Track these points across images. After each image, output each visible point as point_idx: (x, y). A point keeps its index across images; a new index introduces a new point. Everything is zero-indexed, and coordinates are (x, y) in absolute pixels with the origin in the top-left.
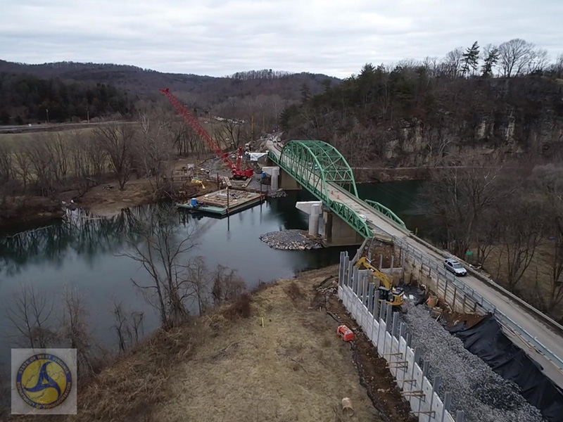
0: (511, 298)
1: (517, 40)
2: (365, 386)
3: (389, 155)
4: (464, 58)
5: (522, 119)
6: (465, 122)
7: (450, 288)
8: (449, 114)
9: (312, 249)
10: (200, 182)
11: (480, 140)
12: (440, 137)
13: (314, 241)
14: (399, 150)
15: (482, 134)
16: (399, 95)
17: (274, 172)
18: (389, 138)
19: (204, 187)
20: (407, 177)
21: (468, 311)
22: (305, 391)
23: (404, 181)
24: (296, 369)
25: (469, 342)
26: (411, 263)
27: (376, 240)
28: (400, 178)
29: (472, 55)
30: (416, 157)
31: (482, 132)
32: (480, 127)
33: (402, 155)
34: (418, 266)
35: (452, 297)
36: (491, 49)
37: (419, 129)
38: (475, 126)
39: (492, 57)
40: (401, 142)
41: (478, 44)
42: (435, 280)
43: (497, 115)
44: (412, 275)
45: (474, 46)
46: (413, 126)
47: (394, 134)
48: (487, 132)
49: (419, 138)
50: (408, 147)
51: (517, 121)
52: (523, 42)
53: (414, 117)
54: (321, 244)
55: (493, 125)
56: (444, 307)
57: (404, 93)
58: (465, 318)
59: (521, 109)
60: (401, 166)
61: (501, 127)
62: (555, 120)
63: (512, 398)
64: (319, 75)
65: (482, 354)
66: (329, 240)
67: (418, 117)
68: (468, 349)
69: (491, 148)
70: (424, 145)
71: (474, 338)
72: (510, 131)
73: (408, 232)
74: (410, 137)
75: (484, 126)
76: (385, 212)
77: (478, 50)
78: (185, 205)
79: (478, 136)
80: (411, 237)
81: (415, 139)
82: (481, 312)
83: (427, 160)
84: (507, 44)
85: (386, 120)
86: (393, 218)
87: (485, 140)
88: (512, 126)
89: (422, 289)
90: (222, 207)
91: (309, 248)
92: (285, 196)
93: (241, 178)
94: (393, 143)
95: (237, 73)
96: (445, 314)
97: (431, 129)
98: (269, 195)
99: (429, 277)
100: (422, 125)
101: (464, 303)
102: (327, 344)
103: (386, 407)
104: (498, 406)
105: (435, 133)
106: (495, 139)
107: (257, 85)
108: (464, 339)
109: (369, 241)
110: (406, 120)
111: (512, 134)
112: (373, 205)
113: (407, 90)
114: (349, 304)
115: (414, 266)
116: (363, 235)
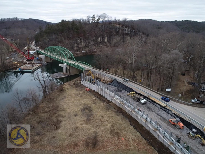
0: (117, 76)
1: (104, 14)
2: (96, 96)
3: (75, 48)
4: (91, 19)
5: (108, 36)
6: (94, 37)
7: (105, 77)
8: (90, 35)
9: (66, 77)
10: (16, 63)
11: (99, 43)
12: (89, 42)
13: (66, 75)
14: (78, 47)
15: (99, 41)
16: (75, 30)
17: (43, 57)
18: (75, 44)
19: (18, 64)
20: (81, 55)
21: (110, 80)
22: (85, 99)
23: (81, 56)
24: (81, 97)
25: (112, 85)
26: (95, 74)
27: (86, 70)
28: (79, 55)
29: (94, 17)
30: (83, 49)
31: (99, 40)
32: (99, 39)
33: (79, 49)
34: (97, 74)
35: (106, 78)
36: (98, 16)
37: (82, 40)
38: (97, 39)
39: (99, 18)
40: (78, 45)
41: (95, 15)
42: (102, 76)
43: (102, 35)
44: (96, 76)
45: (94, 15)
46: (81, 39)
47: (76, 42)
48: (100, 40)
49: (83, 43)
50: (80, 46)
51: (107, 37)
52: (106, 14)
53: (81, 37)
54: (68, 75)
55: (102, 38)
56: (105, 81)
57: (77, 29)
58: (110, 82)
59: (108, 33)
60: (79, 52)
61: (104, 39)
62: (116, 36)
63: (121, 90)
64: (36, 19)
65: (115, 86)
66: (70, 74)
67: (82, 37)
68: (112, 86)
69: (102, 45)
70: (84, 45)
71: (113, 84)
72: (106, 39)
73: (93, 68)
74: (80, 43)
75: (99, 38)
76: (85, 64)
77: (95, 16)
78: (17, 70)
79: (98, 41)
80: (93, 69)
81: (82, 43)
82: (113, 79)
83: (86, 49)
84: (102, 15)
85: (72, 38)
86: (88, 65)
87: (100, 42)
88: (106, 38)
89: (99, 79)
90: (31, 69)
91: (65, 76)
92: (48, 64)
93: (30, 60)
94: (76, 45)
95: (2, 19)
96: (106, 82)
97: (86, 40)
98: (43, 64)
99: (100, 76)
100: (83, 39)
101: (109, 79)
102: (84, 92)
103: (101, 98)
104: (119, 92)
105: (87, 41)
106: (103, 42)
107: (12, 24)
108: (111, 85)
109: (84, 71)
110: (78, 38)
111: (107, 40)
112: (81, 63)
113: (77, 28)
114: (85, 85)
115: (96, 74)
116: (82, 70)
